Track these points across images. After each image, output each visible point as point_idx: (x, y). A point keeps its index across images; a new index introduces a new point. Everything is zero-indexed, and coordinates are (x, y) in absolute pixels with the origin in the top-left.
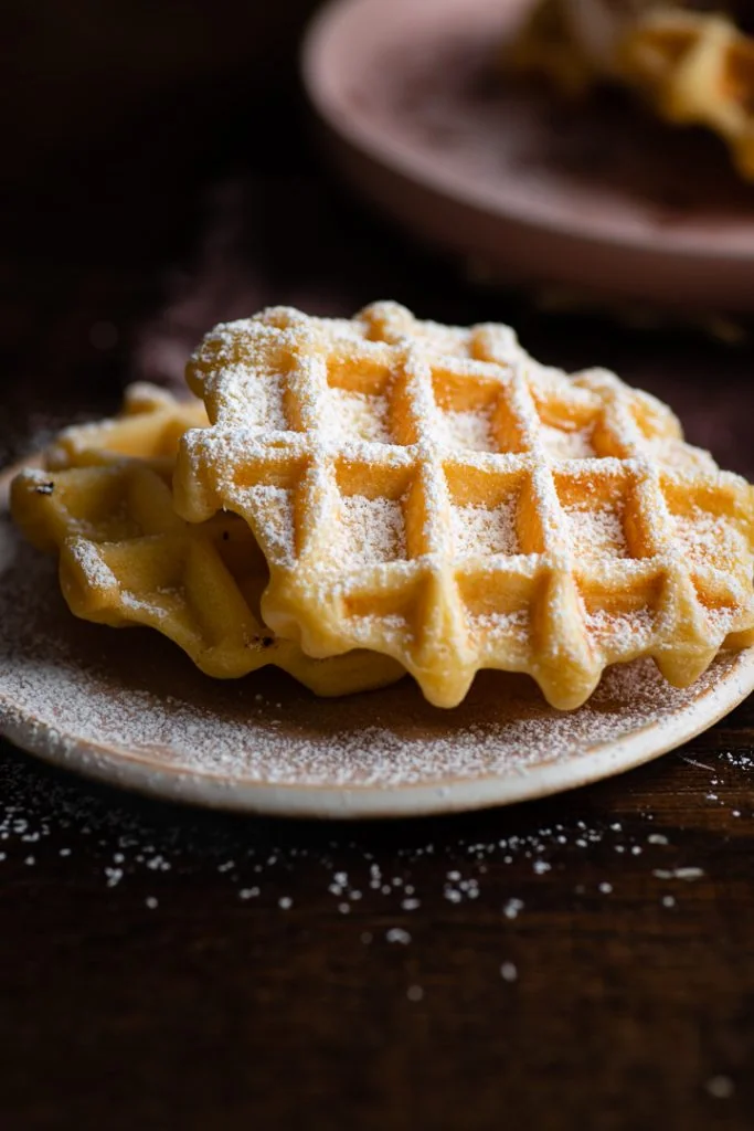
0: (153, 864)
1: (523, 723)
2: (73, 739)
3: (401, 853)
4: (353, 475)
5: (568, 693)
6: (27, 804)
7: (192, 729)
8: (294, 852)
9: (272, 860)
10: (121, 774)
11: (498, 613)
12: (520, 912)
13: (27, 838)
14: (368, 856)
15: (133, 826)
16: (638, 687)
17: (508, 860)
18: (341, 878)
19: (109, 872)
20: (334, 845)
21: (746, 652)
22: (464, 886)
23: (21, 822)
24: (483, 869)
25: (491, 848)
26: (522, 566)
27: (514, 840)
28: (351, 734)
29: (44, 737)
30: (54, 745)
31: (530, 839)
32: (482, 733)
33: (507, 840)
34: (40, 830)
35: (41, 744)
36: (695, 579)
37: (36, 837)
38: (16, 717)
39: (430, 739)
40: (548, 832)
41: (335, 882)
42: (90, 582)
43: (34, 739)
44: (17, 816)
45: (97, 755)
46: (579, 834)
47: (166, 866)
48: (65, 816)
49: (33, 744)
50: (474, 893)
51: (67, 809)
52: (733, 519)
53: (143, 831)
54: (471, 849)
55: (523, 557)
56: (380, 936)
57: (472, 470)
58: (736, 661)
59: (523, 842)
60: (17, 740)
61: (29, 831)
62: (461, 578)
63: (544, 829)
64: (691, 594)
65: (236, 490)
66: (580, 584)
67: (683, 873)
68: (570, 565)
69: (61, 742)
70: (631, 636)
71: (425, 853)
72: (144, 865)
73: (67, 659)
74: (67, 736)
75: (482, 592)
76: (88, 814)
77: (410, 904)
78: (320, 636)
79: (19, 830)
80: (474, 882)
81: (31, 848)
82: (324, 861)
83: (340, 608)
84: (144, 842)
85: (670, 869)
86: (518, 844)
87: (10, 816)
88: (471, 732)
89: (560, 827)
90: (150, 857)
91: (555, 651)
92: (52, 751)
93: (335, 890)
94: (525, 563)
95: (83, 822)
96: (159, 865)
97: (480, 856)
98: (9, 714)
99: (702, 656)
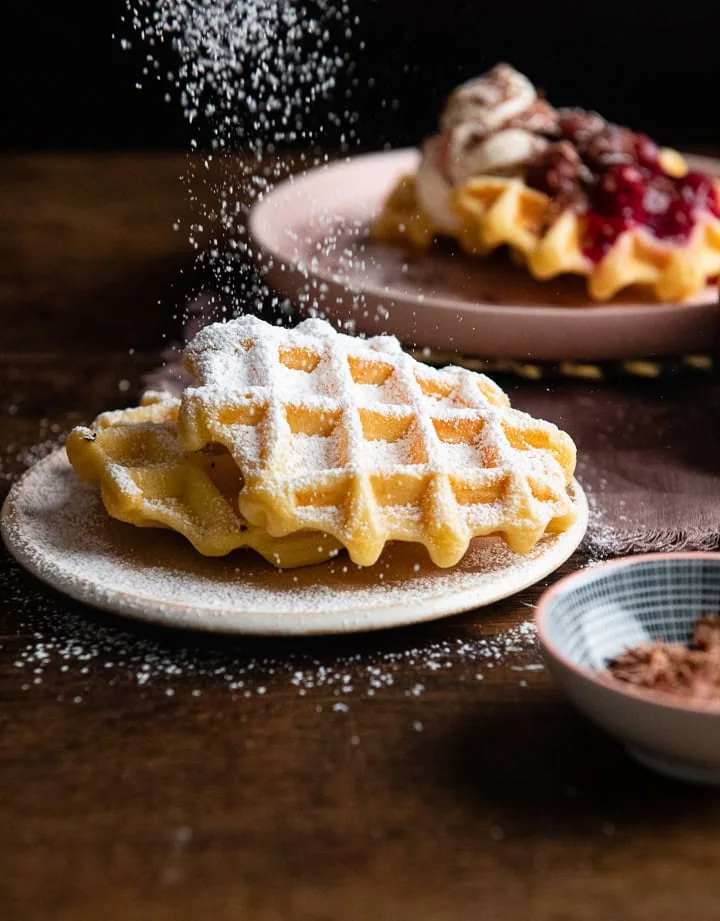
0: (170, 670)
1: (416, 580)
2: (113, 591)
3: (338, 660)
4: (298, 417)
5: (448, 554)
6: (82, 638)
7: (194, 587)
8: (265, 661)
9: (251, 666)
10: (146, 611)
11: (399, 504)
12: (422, 692)
13: (82, 658)
14: (317, 662)
15: (155, 649)
16: (491, 559)
17: (412, 662)
18: (299, 675)
19: (139, 676)
20: (293, 656)
21: (562, 534)
22: (383, 678)
23: (77, 648)
24: (395, 668)
25: (400, 656)
26: (414, 471)
27: (415, 651)
28: (301, 589)
29: (93, 591)
30: (100, 596)
31: (425, 650)
32: (389, 586)
33: (410, 650)
34: (91, 653)
35: (91, 595)
36: (529, 480)
37: (88, 657)
38: (73, 579)
39: (355, 590)
40: (438, 646)
41: (296, 678)
42: (122, 491)
43: (85, 592)
44: (75, 645)
45: (129, 600)
46: (459, 647)
47: (178, 671)
48: (107, 644)
49: (85, 596)
50: (390, 682)
51: (109, 640)
52: (550, 450)
53: (162, 652)
54: (386, 657)
55: (414, 466)
56: (328, 709)
57: (377, 415)
58: (557, 539)
59: (421, 652)
60: (75, 595)
61: (84, 654)
62: (374, 480)
63: (435, 644)
64: (528, 491)
65: (221, 426)
66: (453, 483)
67: (532, 667)
68: (446, 471)
69: (105, 592)
70: (489, 517)
71: (355, 660)
72: (163, 672)
73: (107, 551)
74: (108, 589)
75: (387, 489)
76: (124, 643)
77: (347, 689)
78: (279, 519)
79: (76, 653)
80: (389, 676)
81: (84, 663)
82: (286, 666)
83: (293, 499)
84: (162, 657)
85: (522, 665)
86: (418, 654)
87: (70, 645)
88: (381, 585)
89: (445, 643)
90: (166, 666)
91: (439, 526)
92: (98, 599)
93: (295, 682)
94: (416, 469)
95: (120, 647)
96: (174, 671)
97: (393, 660)
98: (69, 578)
99: (537, 530)
